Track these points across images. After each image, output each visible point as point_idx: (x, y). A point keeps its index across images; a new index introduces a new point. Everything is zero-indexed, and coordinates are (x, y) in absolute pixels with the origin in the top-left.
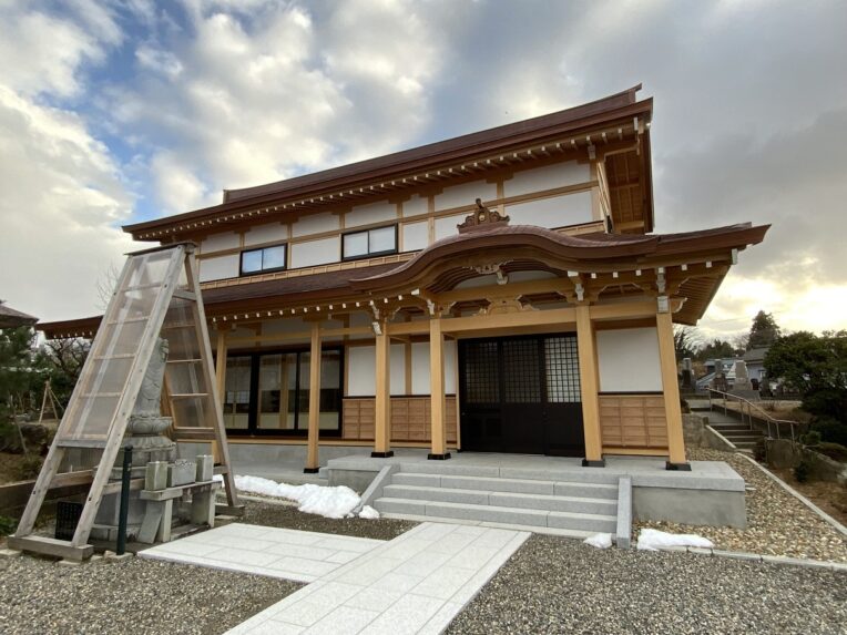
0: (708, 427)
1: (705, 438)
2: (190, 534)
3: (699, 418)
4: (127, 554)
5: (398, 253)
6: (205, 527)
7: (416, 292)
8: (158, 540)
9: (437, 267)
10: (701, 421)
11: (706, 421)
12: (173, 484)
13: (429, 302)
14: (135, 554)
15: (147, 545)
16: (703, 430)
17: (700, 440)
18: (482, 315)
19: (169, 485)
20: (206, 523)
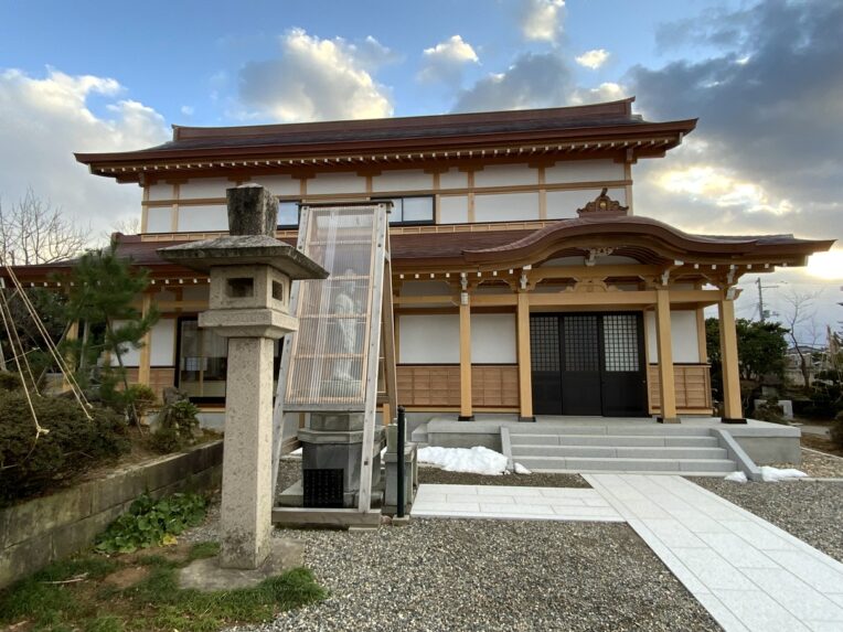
5: (435, 225)
7: (527, 267)
18: (569, 292)
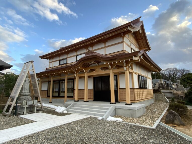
0: (165, 97)
1: (164, 100)
2: (30, 114)
3: (163, 95)
4: (17, 116)
6: (34, 113)
7: (79, 68)
8: (23, 114)
9: (82, 63)
10: (163, 96)
11: (165, 95)
12: (27, 104)
13: (84, 70)
14: (18, 116)
15: (21, 115)
16: (164, 98)
17: (163, 100)
18: (94, 72)
19: (26, 104)
20: (34, 112)
